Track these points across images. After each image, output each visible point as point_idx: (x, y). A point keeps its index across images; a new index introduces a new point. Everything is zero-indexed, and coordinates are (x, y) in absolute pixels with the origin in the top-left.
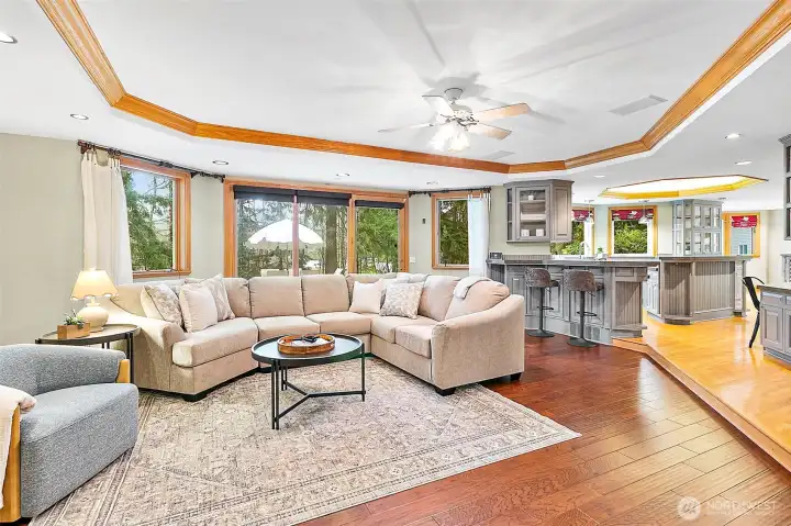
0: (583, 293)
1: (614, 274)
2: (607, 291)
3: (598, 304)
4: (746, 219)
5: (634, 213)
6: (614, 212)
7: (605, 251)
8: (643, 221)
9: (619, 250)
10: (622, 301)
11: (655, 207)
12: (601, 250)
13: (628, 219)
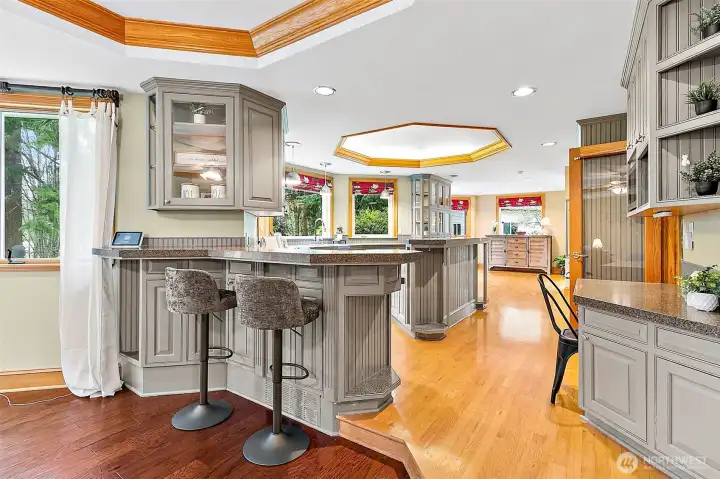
0: (278, 335)
1: (341, 279)
2: (329, 316)
3: (313, 345)
4: (461, 203)
5: (375, 186)
6: (354, 183)
7: (345, 230)
8: (384, 195)
9: (361, 230)
10: (356, 332)
11: (396, 180)
12: (340, 229)
13: (369, 195)
